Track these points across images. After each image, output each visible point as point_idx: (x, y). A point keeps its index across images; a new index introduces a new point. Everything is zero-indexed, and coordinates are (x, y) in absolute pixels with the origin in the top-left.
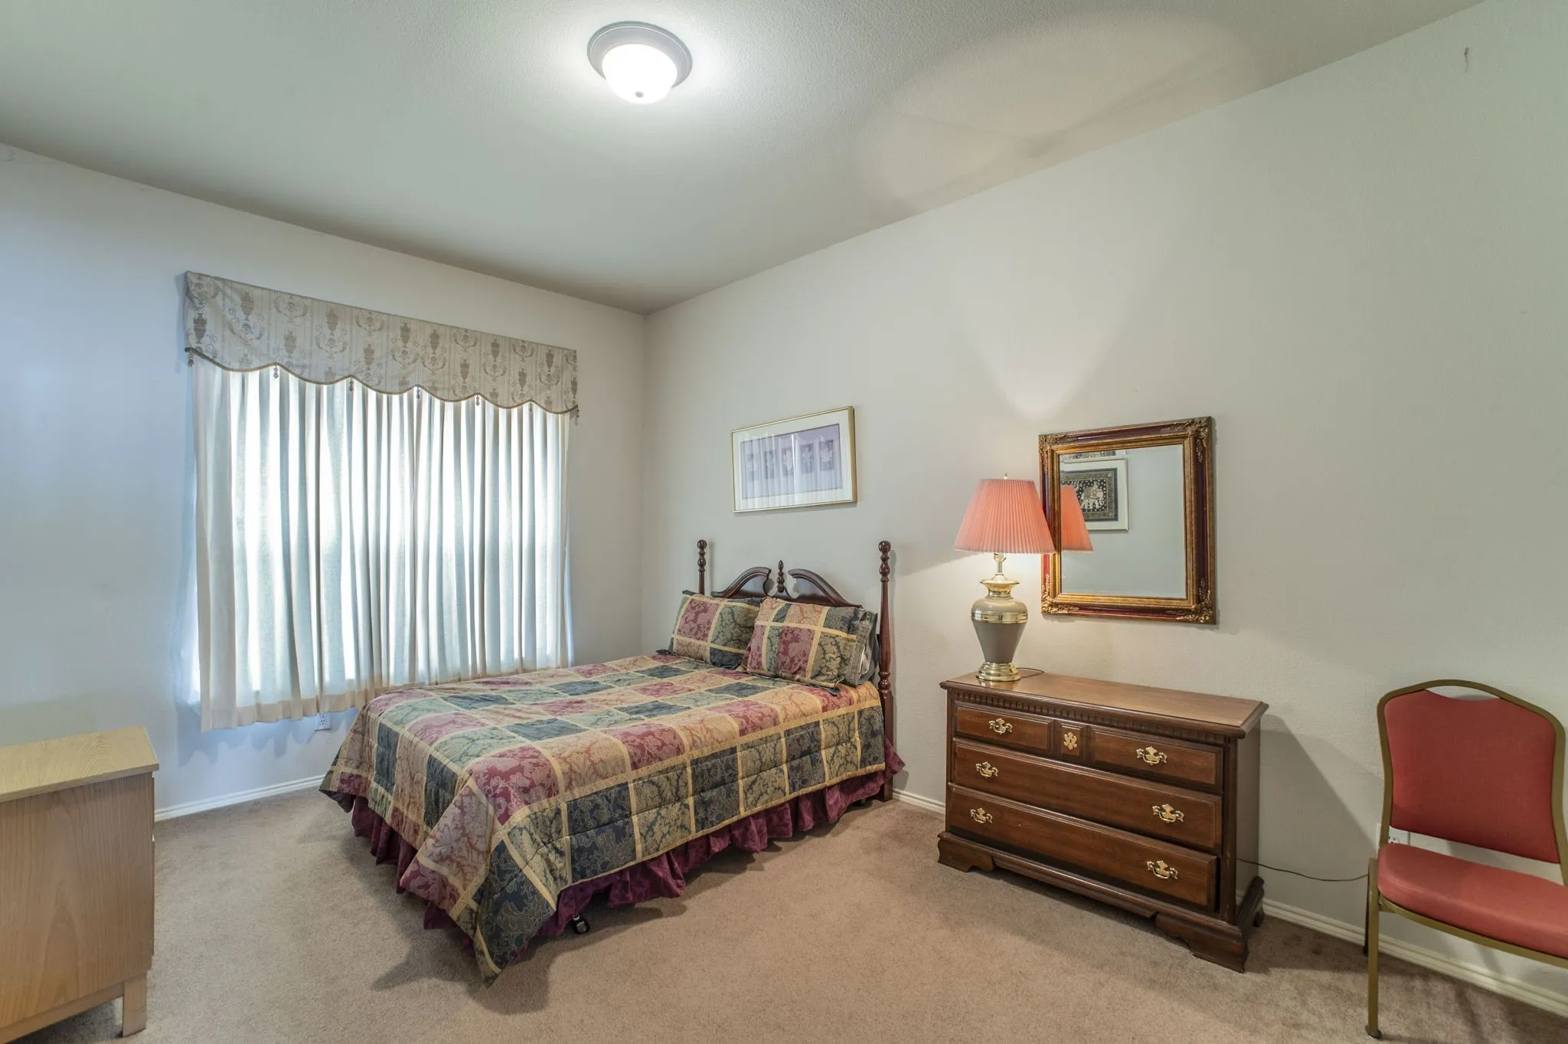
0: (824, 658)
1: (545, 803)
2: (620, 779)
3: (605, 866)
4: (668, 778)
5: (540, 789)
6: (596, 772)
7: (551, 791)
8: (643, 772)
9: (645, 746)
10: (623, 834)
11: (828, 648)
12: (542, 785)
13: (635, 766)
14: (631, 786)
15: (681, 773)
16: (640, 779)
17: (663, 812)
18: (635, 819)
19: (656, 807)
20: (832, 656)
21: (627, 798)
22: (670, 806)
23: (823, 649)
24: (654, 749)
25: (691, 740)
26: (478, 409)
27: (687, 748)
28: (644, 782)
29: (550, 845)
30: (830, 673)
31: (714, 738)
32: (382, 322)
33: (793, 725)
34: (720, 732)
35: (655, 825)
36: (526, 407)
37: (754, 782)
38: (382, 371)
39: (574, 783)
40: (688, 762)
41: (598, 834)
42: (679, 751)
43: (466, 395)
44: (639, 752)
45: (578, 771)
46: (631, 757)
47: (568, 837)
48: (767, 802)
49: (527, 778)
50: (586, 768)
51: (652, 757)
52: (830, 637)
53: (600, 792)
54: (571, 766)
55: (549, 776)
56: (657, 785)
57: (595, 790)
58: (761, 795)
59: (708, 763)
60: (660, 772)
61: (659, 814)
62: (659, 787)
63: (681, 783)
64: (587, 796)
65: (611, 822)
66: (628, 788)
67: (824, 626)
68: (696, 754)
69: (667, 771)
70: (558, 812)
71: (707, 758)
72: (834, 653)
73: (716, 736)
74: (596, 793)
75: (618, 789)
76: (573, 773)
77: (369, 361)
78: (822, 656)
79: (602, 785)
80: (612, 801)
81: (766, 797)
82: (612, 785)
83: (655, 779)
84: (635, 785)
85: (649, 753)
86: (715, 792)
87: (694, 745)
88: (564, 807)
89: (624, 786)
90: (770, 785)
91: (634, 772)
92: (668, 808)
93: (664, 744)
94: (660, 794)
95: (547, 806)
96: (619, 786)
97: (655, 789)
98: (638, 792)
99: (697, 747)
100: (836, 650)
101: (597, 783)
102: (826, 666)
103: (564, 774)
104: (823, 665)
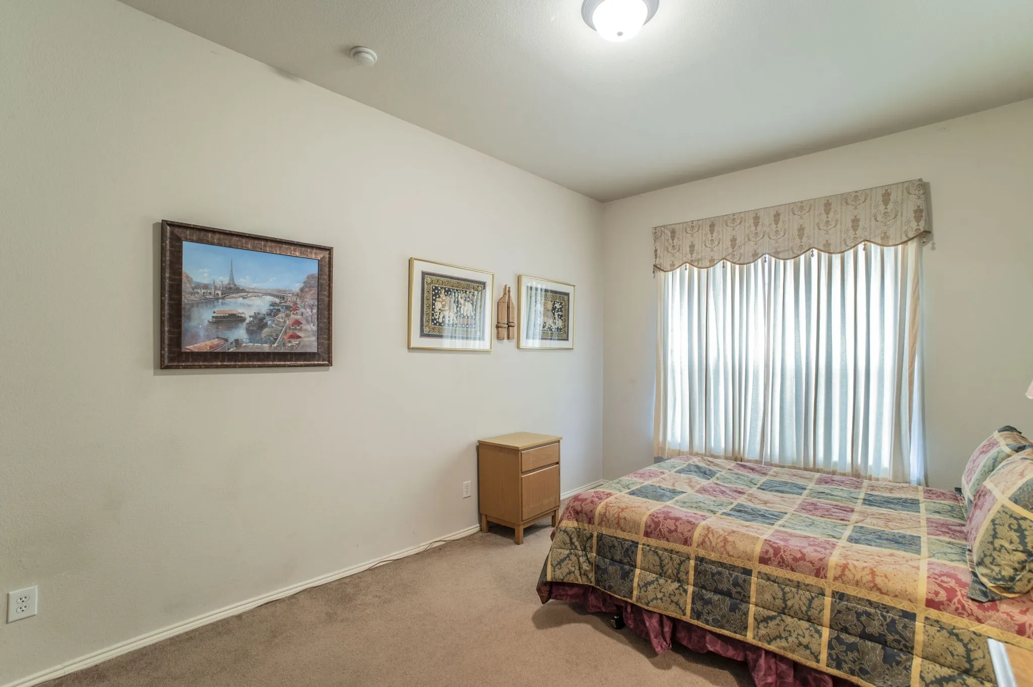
0: (992, 543)
1: (586, 525)
2: (634, 537)
3: (610, 588)
4: (671, 557)
5: (584, 515)
6: (618, 523)
7: (590, 521)
8: (653, 542)
9: (661, 524)
10: (627, 576)
11: (1003, 531)
12: (587, 515)
13: (647, 534)
14: (640, 546)
15: (684, 561)
16: (648, 546)
17: (662, 581)
18: (638, 571)
19: (657, 574)
20: (1007, 545)
21: (635, 553)
22: (669, 581)
23: (994, 530)
24: (666, 530)
25: (701, 540)
26: (814, 260)
27: (695, 544)
28: (650, 550)
29: (584, 552)
30: (996, 569)
31: (725, 550)
32: (742, 218)
33: (851, 591)
34: (734, 548)
35: (650, 585)
36: (861, 247)
37: (772, 618)
38: (742, 251)
39: (603, 523)
40: (693, 556)
41: (610, 564)
42: (686, 542)
43: (804, 251)
44: (653, 526)
45: (608, 517)
46: (646, 526)
47: (595, 555)
48: (784, 648)
49: (581, 506)
50: (613, 519)
51: (661, 535)
52: (1011, 516)
53: (619, 538)
54: (606, 512)
55: (591, 511)
56: (660, 558)
57: (615, 535)
58: (780, 637)
59: (714, 567)
60: (665, 549)
61: (657, 579)
62: (661, 561)
63: (682, 569)
64: (609, 536)
65: (621, 562)
66: (637, 547)
67: (1010, 499)
68: (702, 553)
69: (671, 551)
70: (592, 536)
71: (713, 563)
72: (1011, 542)
73: (729, 548)
74: (615, 537)
75: (631, 543)
76: (605, 517)
77: (733, 246)
78: (991, 539)
79: (620, 534)
80: (624, 549)
81: (783, 643)
82: (627, 538)
83: (660, 552)
84: (643, 548)
85: (660, 531)
86: (716, 597)
87: (702, 544)
88: (595, 534)
89: (636, 544)
90: (794, 635)
91: (646, 538)
92: (667, 581)
93: (676, 530)
94: (662, 566)
95: (587, 528)
96: (632, 542)
97: (657, 558)
98: (644, 554)
99: (704, 548)
100: (1016, 539)
101: (617, 531)
102: (991, 555)
103: (599, 514)
104: (988, 553)
